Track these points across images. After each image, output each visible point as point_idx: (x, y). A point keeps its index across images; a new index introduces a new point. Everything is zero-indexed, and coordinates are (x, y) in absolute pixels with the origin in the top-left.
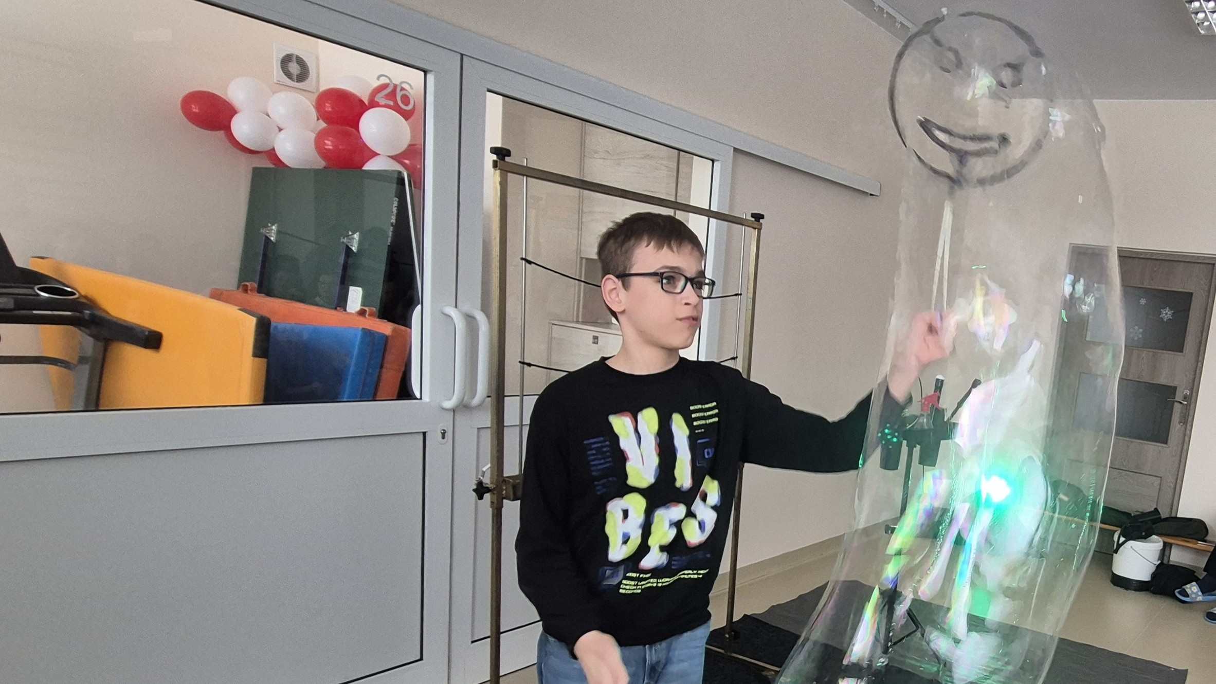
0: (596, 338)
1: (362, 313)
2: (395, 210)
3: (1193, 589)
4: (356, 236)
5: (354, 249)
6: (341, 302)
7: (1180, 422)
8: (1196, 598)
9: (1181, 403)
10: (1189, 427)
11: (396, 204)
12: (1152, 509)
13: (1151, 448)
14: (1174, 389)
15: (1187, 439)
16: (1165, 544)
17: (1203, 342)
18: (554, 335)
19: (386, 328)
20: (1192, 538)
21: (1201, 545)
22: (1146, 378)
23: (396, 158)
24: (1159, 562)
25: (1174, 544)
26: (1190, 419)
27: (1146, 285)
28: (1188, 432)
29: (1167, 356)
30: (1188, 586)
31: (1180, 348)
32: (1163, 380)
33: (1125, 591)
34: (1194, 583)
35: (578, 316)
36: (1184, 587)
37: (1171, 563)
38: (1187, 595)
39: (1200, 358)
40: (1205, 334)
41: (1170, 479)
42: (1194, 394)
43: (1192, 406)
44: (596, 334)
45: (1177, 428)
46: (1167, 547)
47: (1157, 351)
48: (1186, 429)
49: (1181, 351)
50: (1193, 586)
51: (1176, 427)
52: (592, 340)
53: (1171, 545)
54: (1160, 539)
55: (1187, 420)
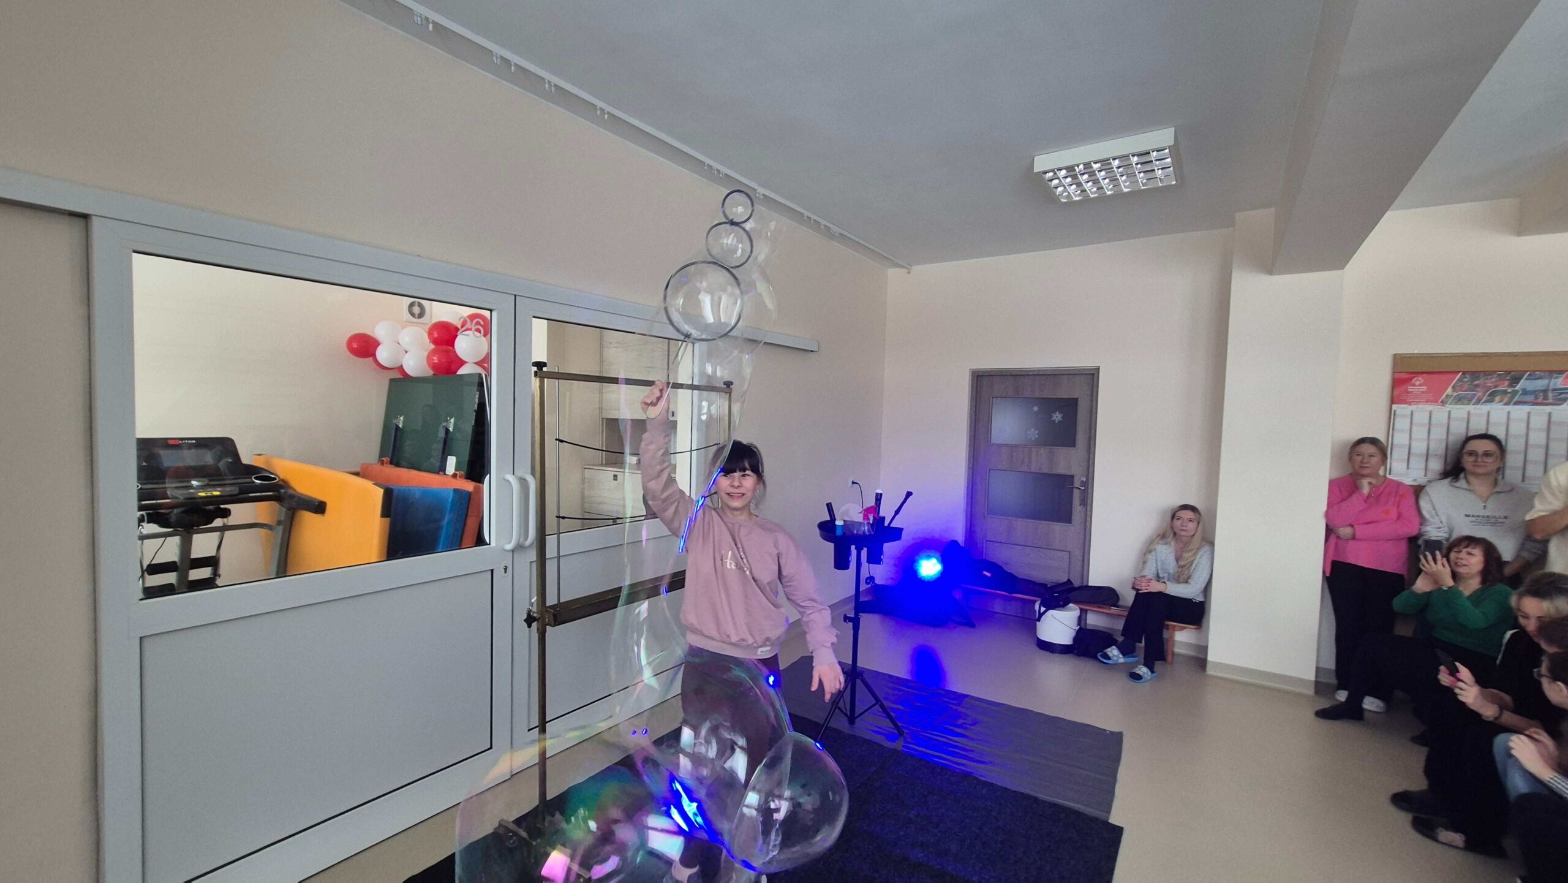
0: (615, 477)
1: (454, 476)
2: (477, 400)
3: (1113, 652)
4: (452, 420)
5: (451, 429)
6: (442, 469)
7: (1080, 505)
8: (1118, 660)
9: (1079, 489)
10: (1089, 508)
11: (477, 396)
12: (1066, 580)
13: (1058, 527)
14: (1072, 477)
15: (1088, 519)
16: (1081, 610)
17: (1092, 437)
18: (587, 476)
19: (469, 486)
20: (1105, 604)
21: (1114, 610)
22: (1046, 471)
23: (476, 363)
24: (1079, 627)
25: (1090, 610)
26: (1089, 501)
27: (1037, 395)
28: (1089, 513)
29: (1062, 452)
30: (1109, 650)
31: (1072, 444)
32: (1061, 470)
33: (1051, 654)
34: (1114, 647)
35: (602, 461)
36: (1105, 651)
37: (1088, 627)
38: (1108, 658)
39: (1092, 451)
40: (1093, 431)
41: (1077, 553)
42: (1090, 481)
43: (1090, 491)
44: (616, 473)
45: (1078, 510)
46: (1083, 612)
47: (1052, 447)
48: (1086, 511)
49: (1075, 446)
50: (1114, 649)
51: (1077, 508)
52: (612, 478)
53: (1086, 611)
54: (1077, 607)
55: (1086, 501)
